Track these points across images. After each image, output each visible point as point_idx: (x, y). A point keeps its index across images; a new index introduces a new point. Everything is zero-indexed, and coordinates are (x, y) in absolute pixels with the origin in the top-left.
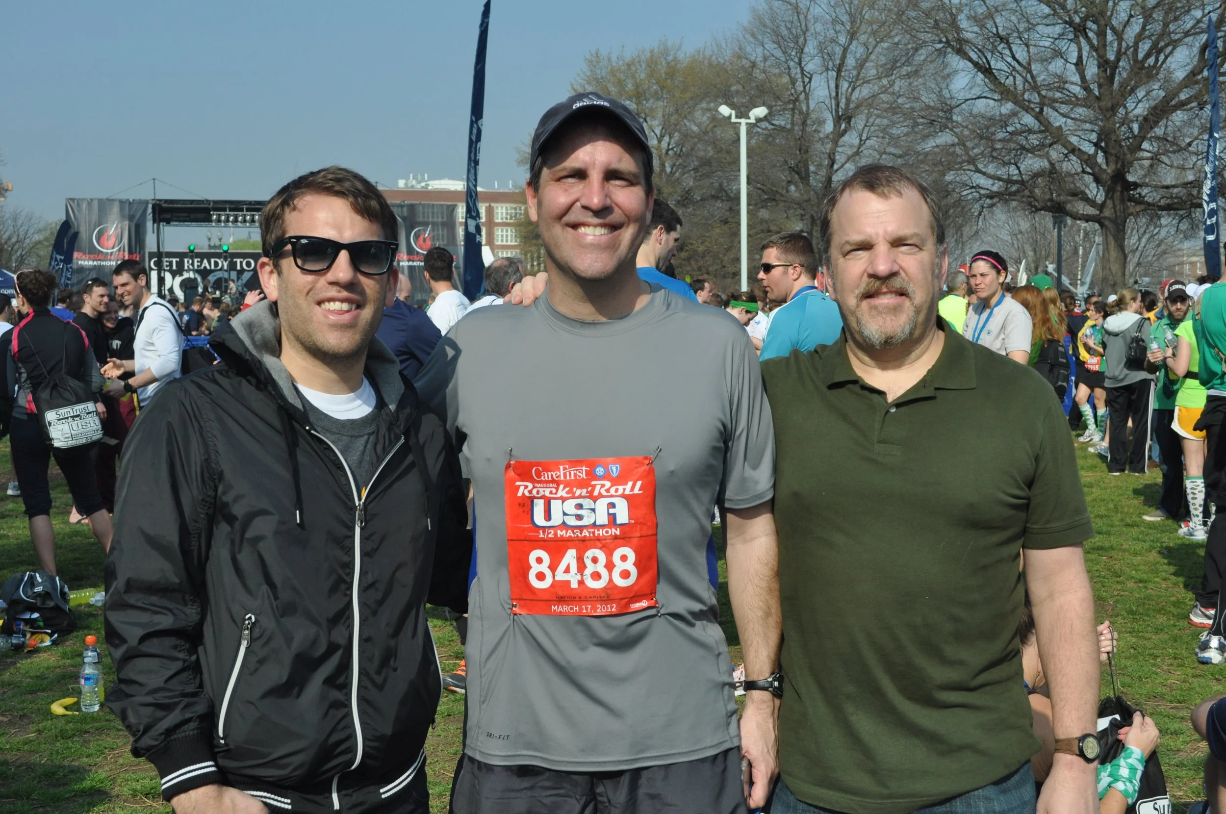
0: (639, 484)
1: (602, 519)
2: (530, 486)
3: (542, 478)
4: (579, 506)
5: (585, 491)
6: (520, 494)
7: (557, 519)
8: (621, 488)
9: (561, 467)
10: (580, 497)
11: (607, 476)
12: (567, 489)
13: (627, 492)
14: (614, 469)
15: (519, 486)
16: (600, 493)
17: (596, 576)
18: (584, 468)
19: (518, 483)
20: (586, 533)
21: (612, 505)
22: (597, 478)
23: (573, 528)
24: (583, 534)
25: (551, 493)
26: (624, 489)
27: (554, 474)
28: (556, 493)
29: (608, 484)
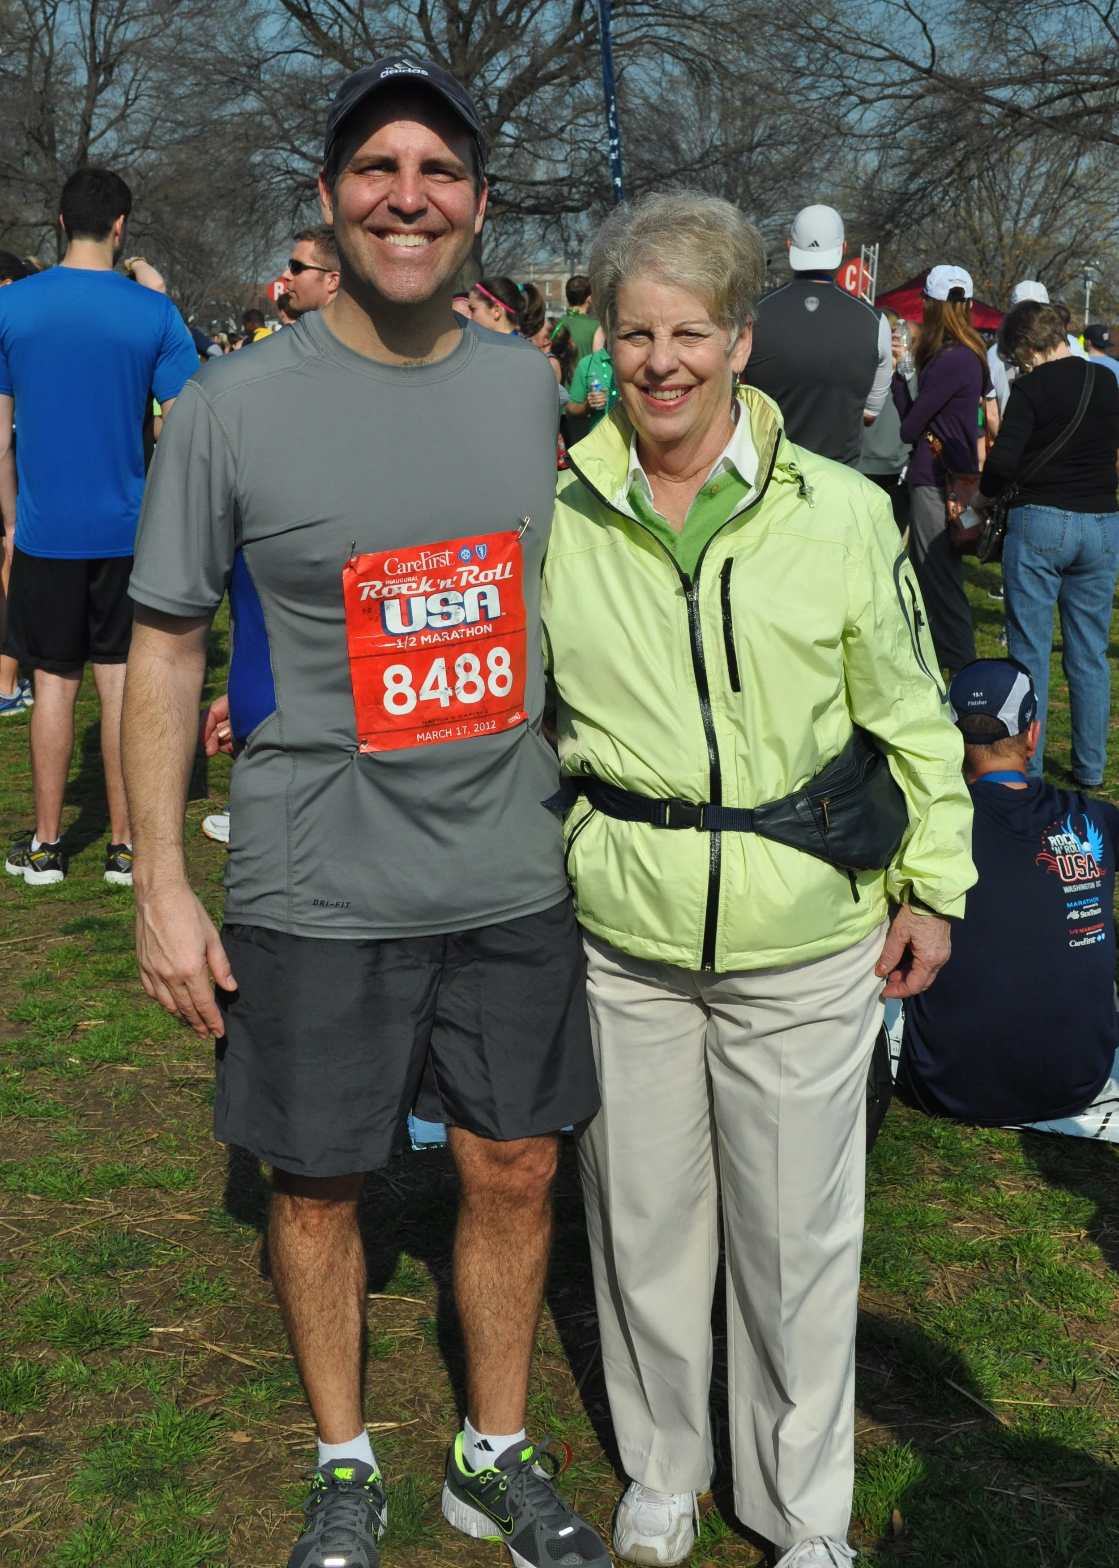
0: (509, 565)
1: (473, 615)
2: (378, 584)
3: (399, 572)
4: (445, 602)
5: (449, 581)
6: (364, 597)
7: (419, 621)
8: (490, 573)
9: (422, 554)
10: (445, 590)
11: (474, 561)
12: (431, 581)
13: (498, 577)
14: (481, 550)
15: (363, 588)
16: (468, 582)
17: (470, 687)
18: (447, 553)
19: (361, 585)
20: (455, 635)
21: (482, 596)
22: (462, 563)
23: (440, 630)
24: (453, 637)
25: (409, 589)
26: (494, 574)
27: (414, 564)
28: (417, 589)
29: (476, 569)
